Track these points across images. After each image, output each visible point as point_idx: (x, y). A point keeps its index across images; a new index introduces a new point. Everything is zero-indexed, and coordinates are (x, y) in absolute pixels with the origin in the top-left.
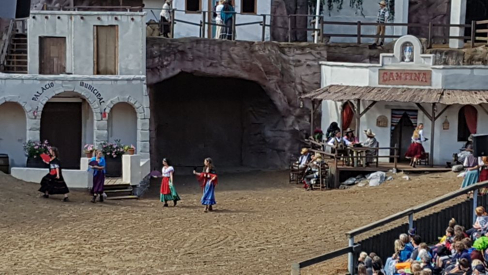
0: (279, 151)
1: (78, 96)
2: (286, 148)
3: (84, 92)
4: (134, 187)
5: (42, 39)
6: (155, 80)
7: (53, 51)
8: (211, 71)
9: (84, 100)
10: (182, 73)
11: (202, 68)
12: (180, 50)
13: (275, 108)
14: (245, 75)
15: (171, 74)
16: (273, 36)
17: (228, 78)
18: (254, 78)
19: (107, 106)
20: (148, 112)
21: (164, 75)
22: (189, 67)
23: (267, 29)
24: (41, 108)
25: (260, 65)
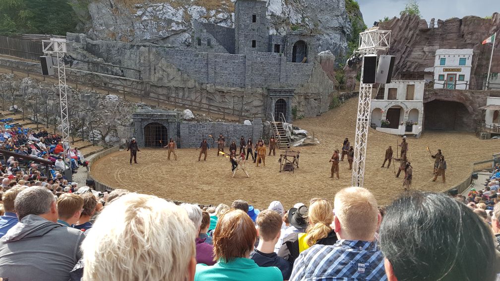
0: (468, 126)
1: (399, 106)
2: (471, 125)
3: (402, 105)
4: (416, 135)
5: (389, 89)
6: (426, 102)
7: (393, 93)
8: (446, 99)
9: (401, 107)
10: (435, 100)
11: (443, 98)
12: (436, 93)
13: (468, 111)
14: (458, 101)
15: (432, 100)
16: (470, 88)
17: (452, 102)
18: (461, 102)
19: (409, 109)
20: (423, 112)
21: (429, 100)
22: (438, 98)
23: (468, 86)
24: (387, 110)
25: (464, 98)
